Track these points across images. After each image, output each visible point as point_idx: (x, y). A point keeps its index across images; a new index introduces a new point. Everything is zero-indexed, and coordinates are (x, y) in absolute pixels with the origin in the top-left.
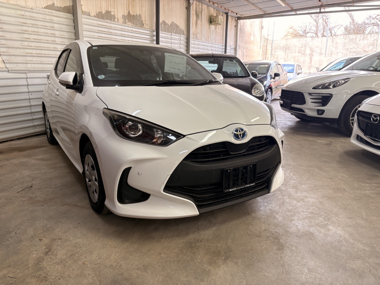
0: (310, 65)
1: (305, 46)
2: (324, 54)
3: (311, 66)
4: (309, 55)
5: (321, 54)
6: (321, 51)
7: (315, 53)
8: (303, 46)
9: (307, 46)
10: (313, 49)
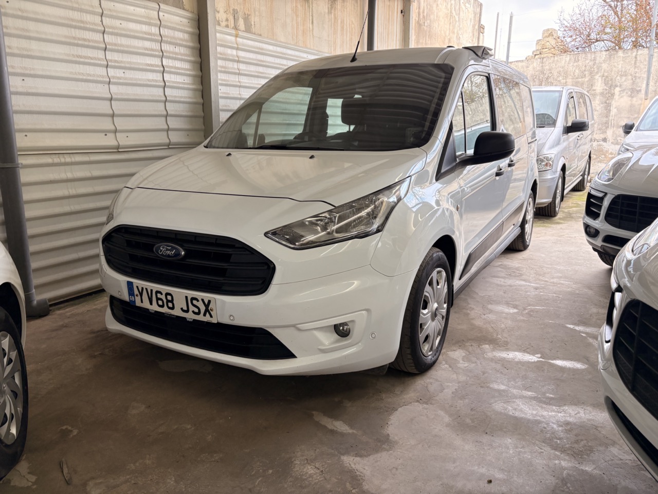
0: (605, 120)
1: (591, 73)
2: (643, 92)
3: (607, 123)
4: (602, 94)
5: (634, 92)
6: (633, 83)
7: (617, 89)
8: (587, 73)
9: (597, 73)
10: (611, 79)
